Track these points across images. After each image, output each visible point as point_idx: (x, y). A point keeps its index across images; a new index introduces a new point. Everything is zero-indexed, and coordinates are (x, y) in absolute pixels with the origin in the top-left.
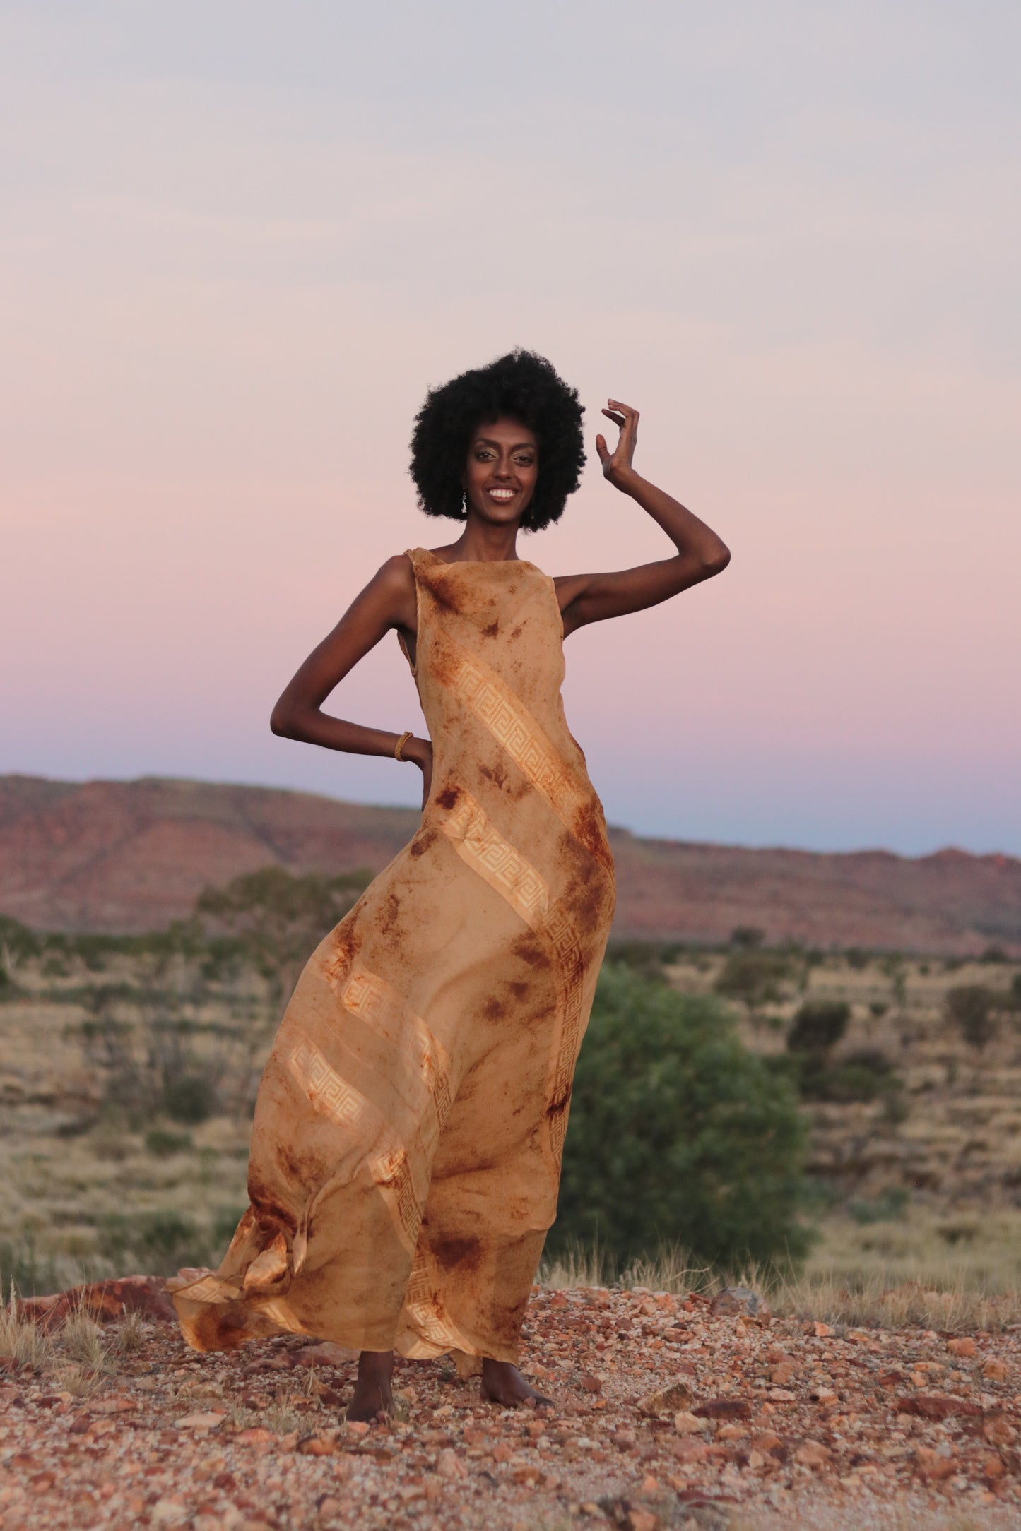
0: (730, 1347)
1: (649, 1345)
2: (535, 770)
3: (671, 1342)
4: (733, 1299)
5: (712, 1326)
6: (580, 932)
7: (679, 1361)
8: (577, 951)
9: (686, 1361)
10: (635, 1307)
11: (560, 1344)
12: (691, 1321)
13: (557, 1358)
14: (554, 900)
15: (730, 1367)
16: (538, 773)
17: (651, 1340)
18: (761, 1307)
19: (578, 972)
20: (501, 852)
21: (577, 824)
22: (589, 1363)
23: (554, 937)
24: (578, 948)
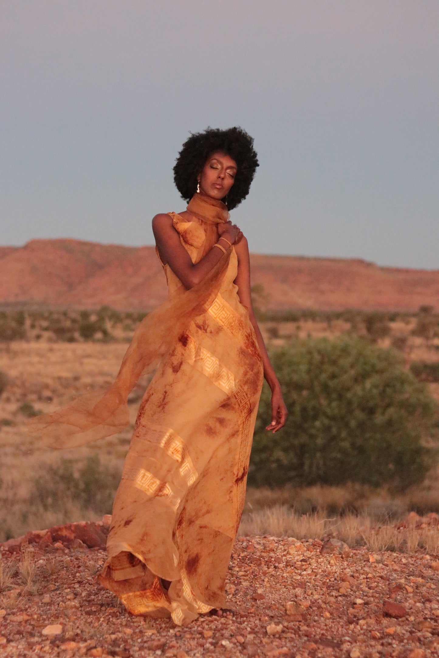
0: (326, 571)
1: (287, 571)
2: (224, 320)
3: (298, 570)
4: (332, 545)
5: (319, 560)
6: (250, 395)
7: (299, 581)
8: (249, 403)
9: (303, 580)
10: (285, 550)
11: (246, 571)
12: (310, 557)
13: (242, 580)
14: (237, 381)
15: (323, 583)
16: (225, 322)
17: (289, 569)
18: (345, 548)
19: (249, 414)
20: (211, 361)
21: (245, 343)
22: (257, 582)
23: (237, 397)
24: (250, 402)
